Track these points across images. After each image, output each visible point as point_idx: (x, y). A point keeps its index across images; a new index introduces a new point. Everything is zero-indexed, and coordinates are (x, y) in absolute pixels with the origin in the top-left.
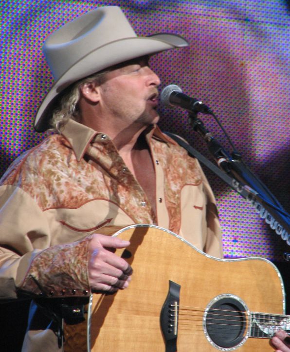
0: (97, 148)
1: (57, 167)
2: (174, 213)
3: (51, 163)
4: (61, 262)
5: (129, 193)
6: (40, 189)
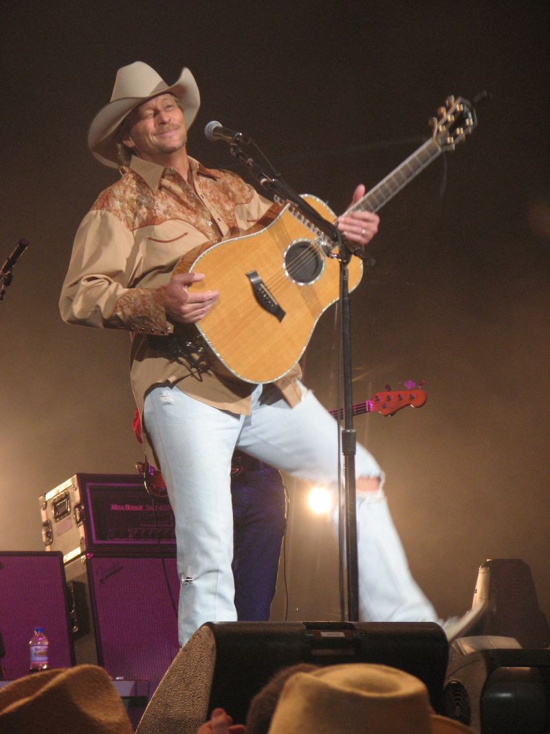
0: (168, 179)
4: (142, 307)
5: (198, 215)
6: (126, 214)
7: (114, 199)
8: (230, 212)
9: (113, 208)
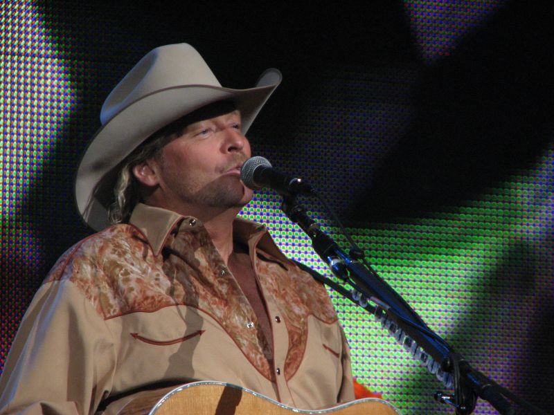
0: (184, 240)
1: (126, 259)
2: (296, 341)
3: (117, 253)
5: (230, 308)
6: (99, 288)
7: (80, 260)
8: (299, 317)
9: (79, 276)
